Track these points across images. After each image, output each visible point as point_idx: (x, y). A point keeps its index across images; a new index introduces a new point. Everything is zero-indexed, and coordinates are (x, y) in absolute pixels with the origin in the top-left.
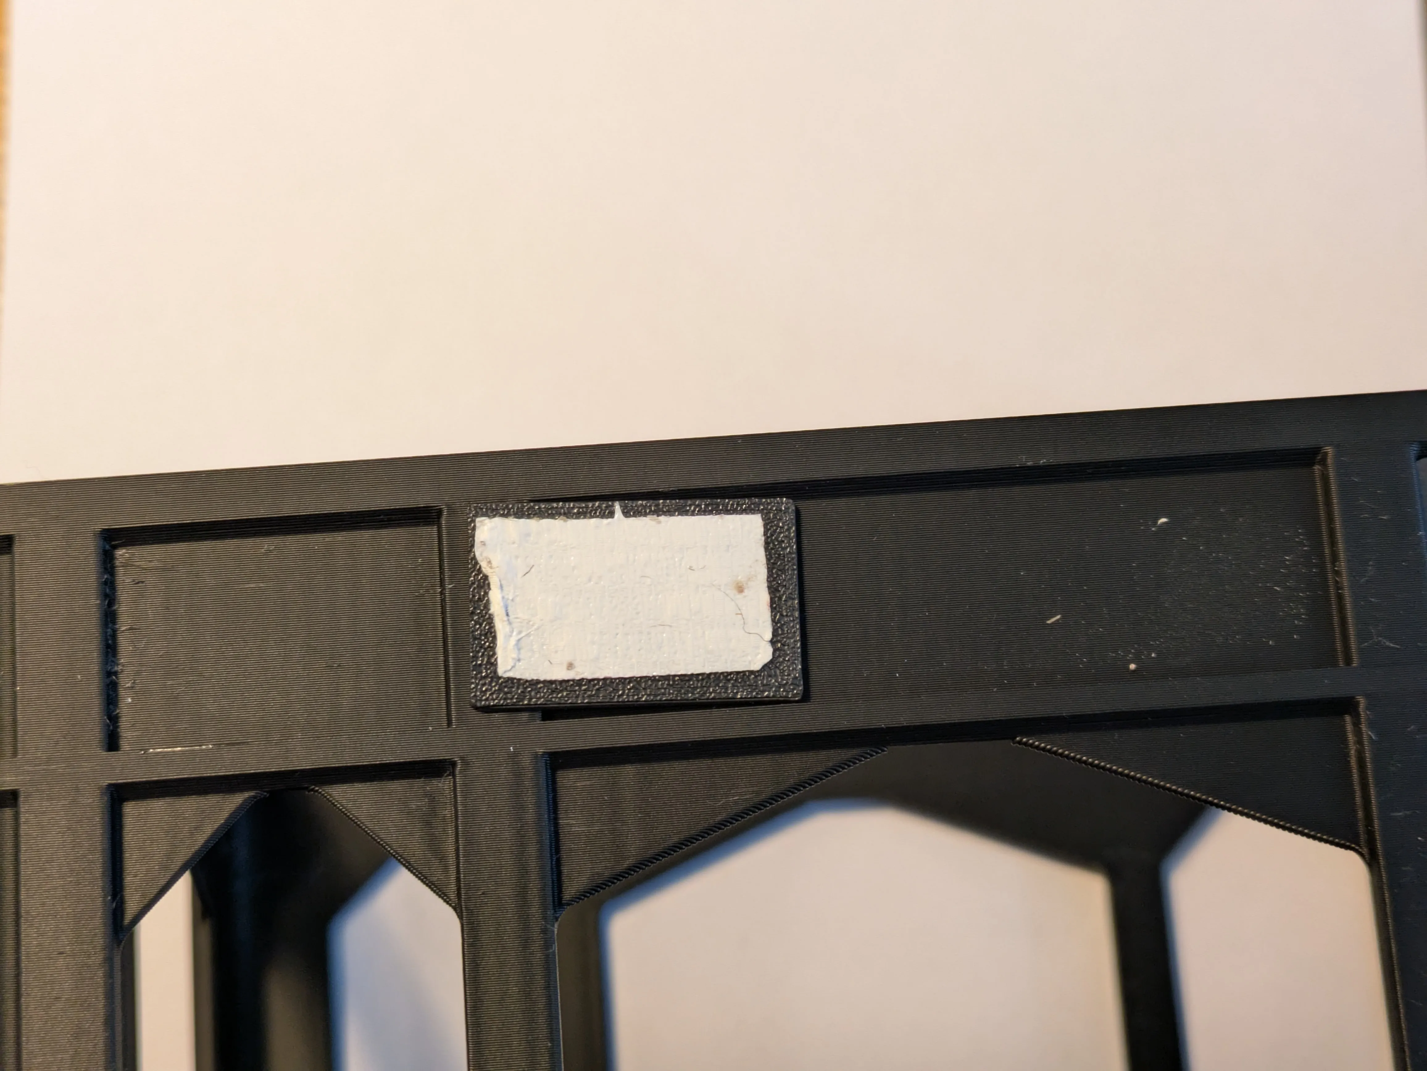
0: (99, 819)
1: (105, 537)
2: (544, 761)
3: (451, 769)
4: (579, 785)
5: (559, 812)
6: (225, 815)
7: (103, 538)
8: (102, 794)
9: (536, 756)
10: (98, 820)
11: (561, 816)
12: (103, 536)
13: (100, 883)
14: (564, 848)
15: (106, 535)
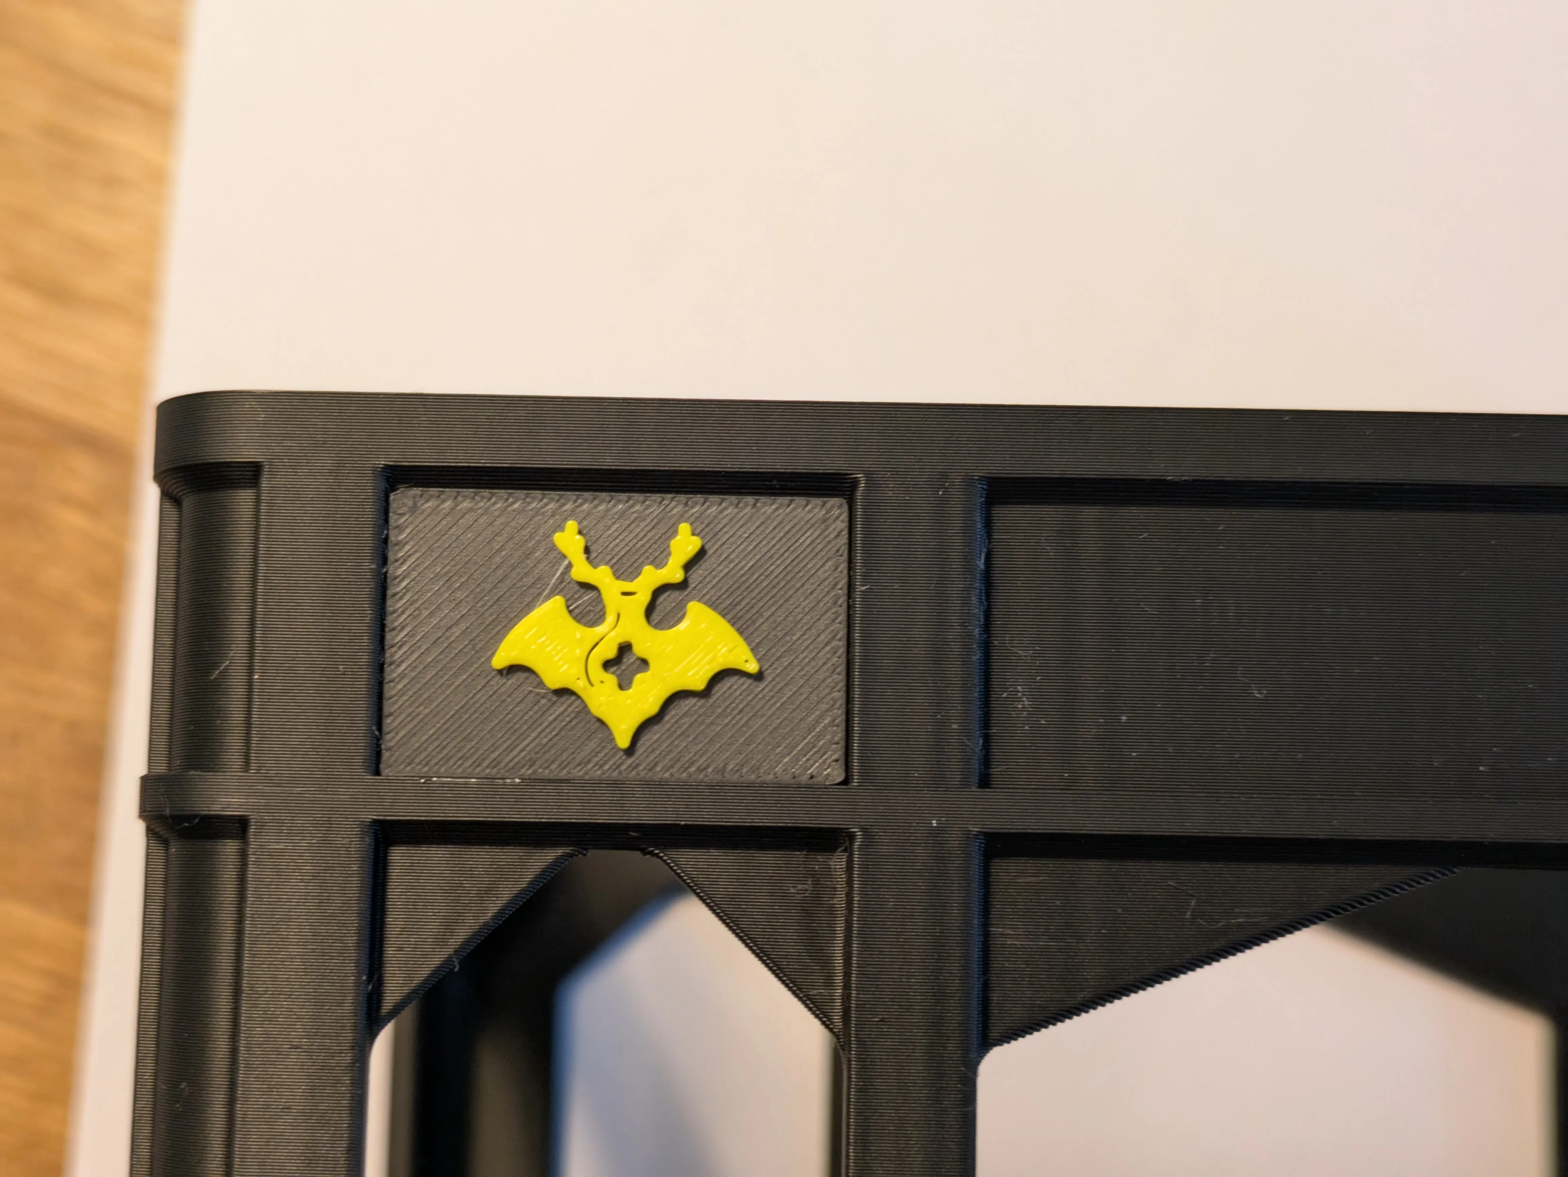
0: (357, 867)
1: (389, 477)
2: (978, 844)
3: (847, 844)
4: (1020, 881)
5: (992, 916)
6: (529, 877)
7: (385, 477)
8: (363, 833)
9: (967, 836)
10: (355, 869)
11: (993, 922)
12: (384, 476)
13: (353, 954)
14: (995, 966)
15: (390, 475)
